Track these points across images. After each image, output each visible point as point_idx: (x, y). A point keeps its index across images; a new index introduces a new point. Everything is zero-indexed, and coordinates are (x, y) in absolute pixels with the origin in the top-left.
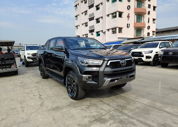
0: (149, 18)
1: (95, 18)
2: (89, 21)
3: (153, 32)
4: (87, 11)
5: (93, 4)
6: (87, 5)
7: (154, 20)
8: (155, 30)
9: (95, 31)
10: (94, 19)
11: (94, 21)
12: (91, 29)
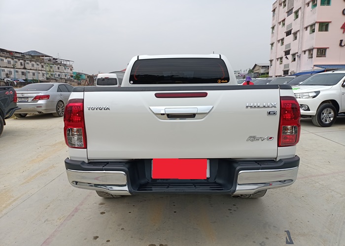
1: (292, 32)
2: (287, 36)
4: (284, 20)
5: (292, 9)
6: (286, 9)
9: (291, 53)
10: (291, 34)
11: (291, 36)
12: (287, 50)
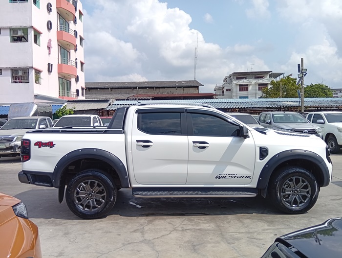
0: (76, 59)
3: (82, 89)
7: (82, 64)
8: (84, 86)
